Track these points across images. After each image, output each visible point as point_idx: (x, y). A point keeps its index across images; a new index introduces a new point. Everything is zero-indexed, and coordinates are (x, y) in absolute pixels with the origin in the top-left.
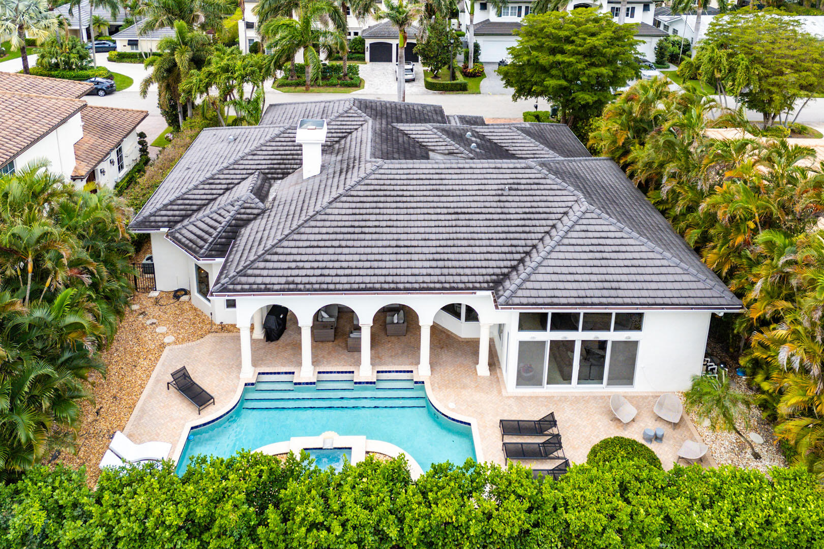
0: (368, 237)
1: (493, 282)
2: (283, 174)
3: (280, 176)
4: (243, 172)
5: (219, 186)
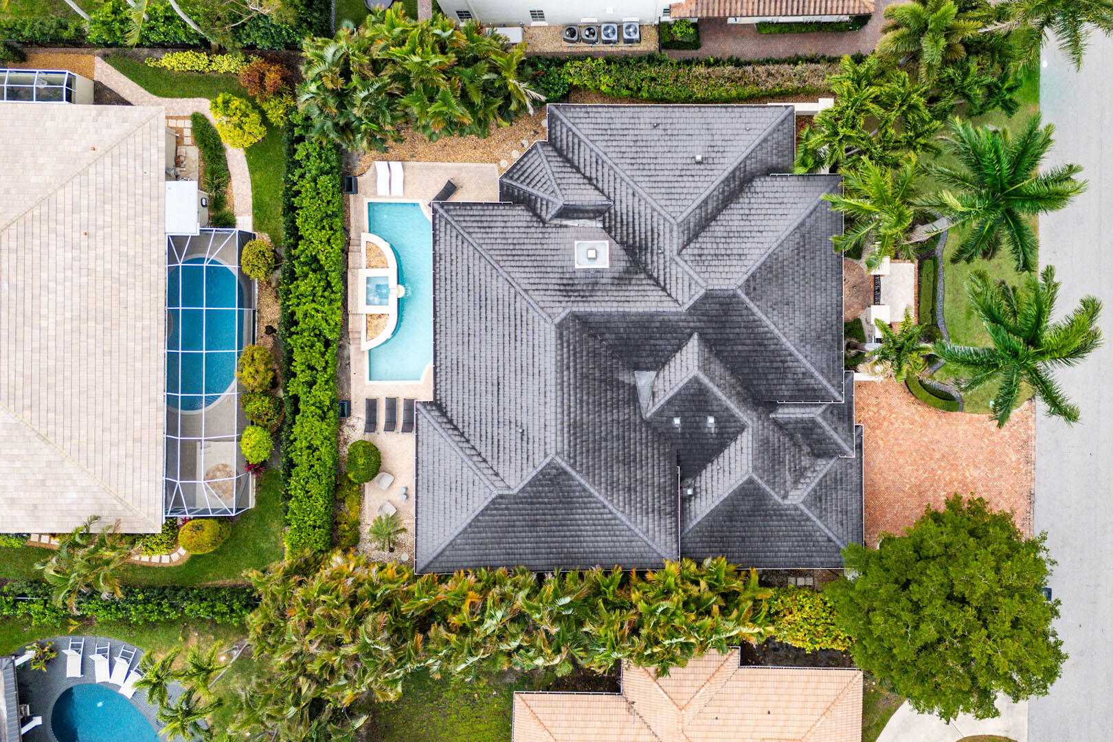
0: (477, 312)
1: (440, 404)
2: (610, 228)
3: (607, 225)
4: (612, 190)
5: (594, 171)
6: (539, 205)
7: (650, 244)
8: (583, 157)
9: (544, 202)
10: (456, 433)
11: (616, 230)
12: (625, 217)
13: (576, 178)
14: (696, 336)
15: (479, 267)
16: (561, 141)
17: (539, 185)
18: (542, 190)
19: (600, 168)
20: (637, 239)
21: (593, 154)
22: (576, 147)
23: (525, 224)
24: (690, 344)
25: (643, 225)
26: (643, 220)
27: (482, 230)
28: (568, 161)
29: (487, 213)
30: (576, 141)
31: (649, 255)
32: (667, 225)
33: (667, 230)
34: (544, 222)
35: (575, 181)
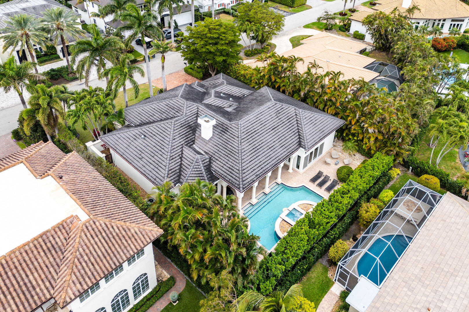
1: (299, 145)
2: (192, 141)
3: (192, 143)
4: (178, 148)
5: (177, 158)
6: (206, 164)
7: (187, 125)
8: (174, 165)
9: (203, 162)
10: (300, 134)
11: (191, 139)
12: (185, 138)
13: (185, 162)
14: (203, 102)
15: (247, 157)
16: (175, 178)
17: (198, 169)
18: (199, 167)
19: (174, 157)
20: (188, 130)
21: (170, 162)
22: (173, 170)
23: (217, 162)
24: (207, 103)
25: (182, 131)
26: (180, 132)
27: (233, 168)
28: (180, 171)
29: (226, 174)
30: (170, 172)
31: (191, 123)
32: (176, 123)
33: (177, 122)
34: (210, 159)
35: (186, 161)
